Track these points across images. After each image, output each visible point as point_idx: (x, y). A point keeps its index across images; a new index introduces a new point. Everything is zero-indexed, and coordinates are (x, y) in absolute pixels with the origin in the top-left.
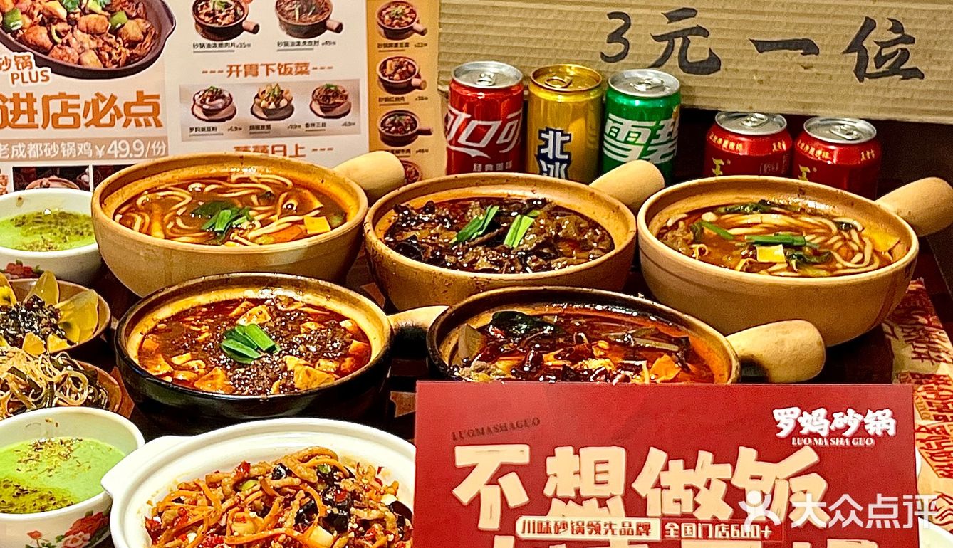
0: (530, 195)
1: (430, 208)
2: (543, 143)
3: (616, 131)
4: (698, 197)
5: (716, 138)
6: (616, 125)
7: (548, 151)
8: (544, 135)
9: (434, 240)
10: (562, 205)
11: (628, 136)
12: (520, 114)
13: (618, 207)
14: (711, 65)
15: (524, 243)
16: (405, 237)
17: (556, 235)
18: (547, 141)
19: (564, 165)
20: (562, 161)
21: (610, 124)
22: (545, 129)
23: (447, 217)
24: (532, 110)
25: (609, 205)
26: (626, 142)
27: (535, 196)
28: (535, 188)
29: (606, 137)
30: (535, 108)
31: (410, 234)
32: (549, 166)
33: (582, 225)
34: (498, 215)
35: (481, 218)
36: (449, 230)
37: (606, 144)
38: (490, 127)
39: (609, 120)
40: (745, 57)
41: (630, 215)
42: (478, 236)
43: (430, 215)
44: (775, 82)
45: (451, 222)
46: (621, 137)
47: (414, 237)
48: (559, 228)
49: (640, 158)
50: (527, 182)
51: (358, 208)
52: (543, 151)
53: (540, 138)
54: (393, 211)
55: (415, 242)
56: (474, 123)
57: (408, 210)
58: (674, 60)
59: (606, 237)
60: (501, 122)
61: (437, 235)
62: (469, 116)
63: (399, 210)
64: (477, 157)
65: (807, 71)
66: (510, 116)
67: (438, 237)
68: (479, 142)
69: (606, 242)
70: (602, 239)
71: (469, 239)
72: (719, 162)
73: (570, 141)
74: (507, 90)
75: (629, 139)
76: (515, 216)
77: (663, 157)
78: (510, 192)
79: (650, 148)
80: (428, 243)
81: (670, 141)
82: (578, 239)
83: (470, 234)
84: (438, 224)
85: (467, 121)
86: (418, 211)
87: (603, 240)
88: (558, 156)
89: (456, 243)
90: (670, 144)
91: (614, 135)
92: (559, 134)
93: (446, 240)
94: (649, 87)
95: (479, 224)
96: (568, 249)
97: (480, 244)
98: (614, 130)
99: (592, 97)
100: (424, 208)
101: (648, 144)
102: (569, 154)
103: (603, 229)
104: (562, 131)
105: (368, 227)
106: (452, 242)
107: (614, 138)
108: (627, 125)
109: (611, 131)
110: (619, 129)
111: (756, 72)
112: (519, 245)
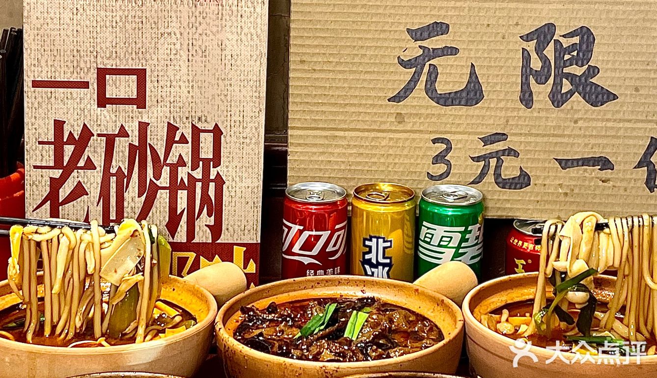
0: (360, 295)
1: (272, 308)
2: (367, 249)
3: (430, 236)
4: (509, 291)
5: (516, 241)
6: (429, 231)
7: (372, 256)
8: (367, 243)
9: (279, 336)
10: (389, 302)
11: (441, 241)
12: (345, 225)
13: (443, 301)
14: (522, 181)
15: (362, 336)
16: (252, 335)
17: (390, 328)
18: (370, 247)
19: (387, 269)
20: (384, 265)
21: (424, 230)
22: (368, 237)
23: (289, 316)
24: (356, 221)
25: (432, 299)
26: (439, 246)
27: (365, 295)
28: (364, 288)
29: (421, 243)
30: (359, 220)
31: (257, 332)
32: (373, 270)
33: (411, 319)
34: (336, 311)
35: (321, 315)
36: (291, 326)
37: (421, 249)
38: (320, 236)
39: (423, 227)
40: (550, 174)
41: (455, 307)
42: (320, 331)
43: (273, 315)
44: (578, 194)
45: (293, 319)
46: (435, 241)
47: (261, 334)
48: (391, 321)
49: (452, 260)
50: (356, 283)
51: (209, 310)
52: (367, 257)
53: (365, 245)
54: (239, 312)
55: (261, 338)
56: (306, 234)
57: (253, 310)
58: (490, 178)
59: (435, 328)
60: (330, 232)
61: (282, 331)
62: (301, 228)
63: (244, 311)
64: (309, 264)
65: (604, 184)
66: (337, 227)
67: (283, 334)
68: (311, 251)
69: (435, 332)
70: (431, 330)
71: (312, 334)
72: (520, 262)
73: (390, 247)
74: (334, 204)
75: (442, 243)
76: (351, 313)
77: (473, 258)
78: (343, 293)
79: (461, 251)
80: (274, 340)
81: (476, 244)
82: (409, 331)
83: (312, 329)
84: (281, 322)
85: (300, 232)
86: (263, 311)
87: (433, 331)
88: (381, 260)
89: (300, 338)
90: (477, 247)
91: (428, 240)
92: (381, 241)
93: (290, 336)
94: (456, 198)
95: (320, 320)
96: (402, 340)
97: (322, 337)
98: (427, 235)
99: (407, 208)
100: (267, 309)
101: (459, 247)
102: (390, 258)
103: (430, 321)
104: (384, 238)
105: (219, 325)
106: (297, 337)
107: (429, 243)
108: (440, 231)
109: (425, 237)
110: (433, 235)
111: (560, 185)
112: (357, 338)
